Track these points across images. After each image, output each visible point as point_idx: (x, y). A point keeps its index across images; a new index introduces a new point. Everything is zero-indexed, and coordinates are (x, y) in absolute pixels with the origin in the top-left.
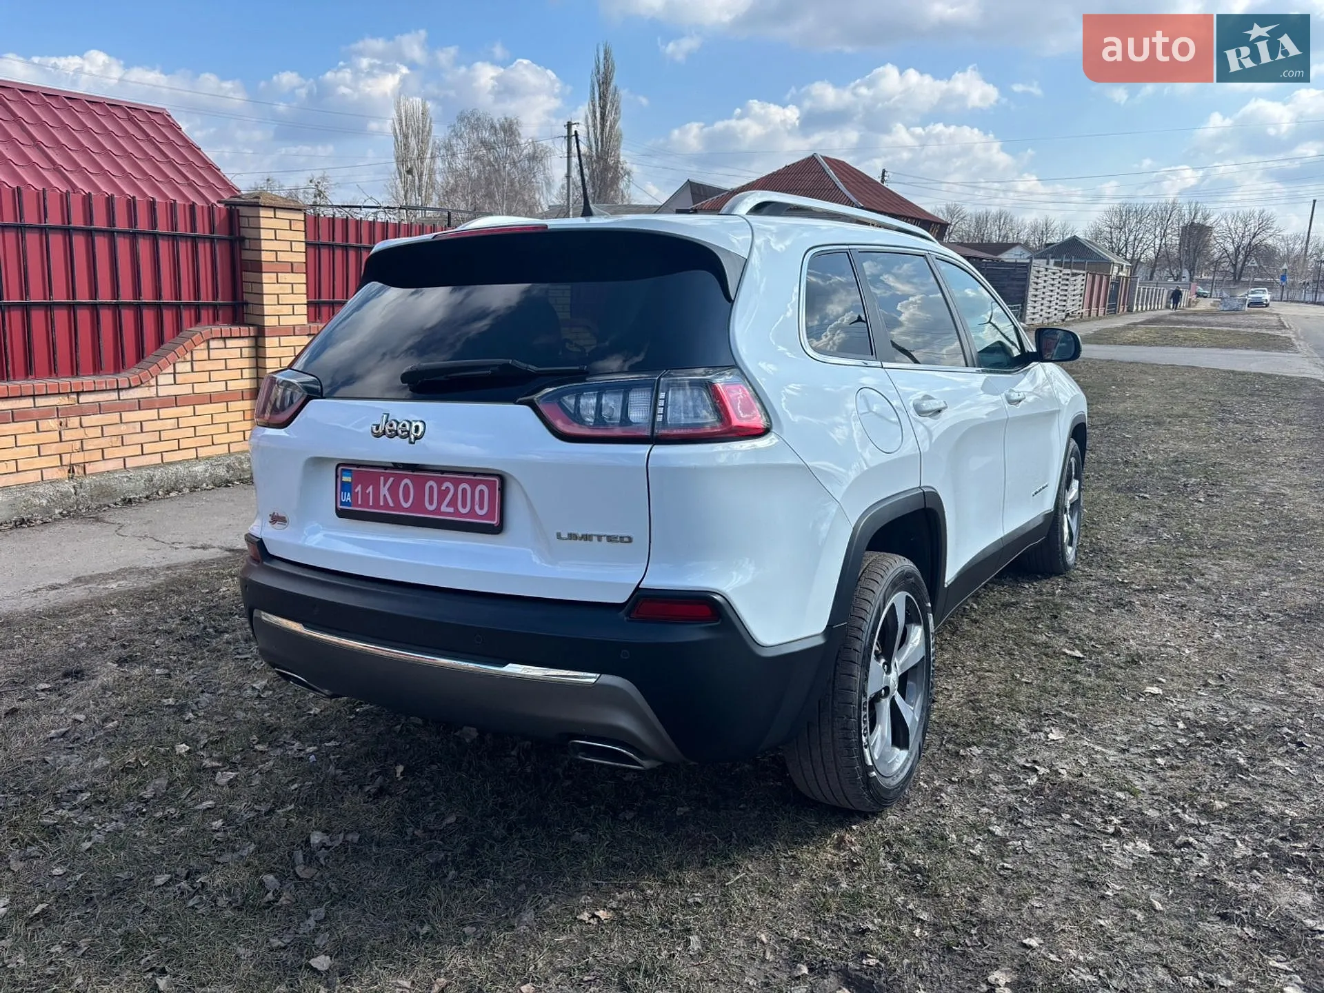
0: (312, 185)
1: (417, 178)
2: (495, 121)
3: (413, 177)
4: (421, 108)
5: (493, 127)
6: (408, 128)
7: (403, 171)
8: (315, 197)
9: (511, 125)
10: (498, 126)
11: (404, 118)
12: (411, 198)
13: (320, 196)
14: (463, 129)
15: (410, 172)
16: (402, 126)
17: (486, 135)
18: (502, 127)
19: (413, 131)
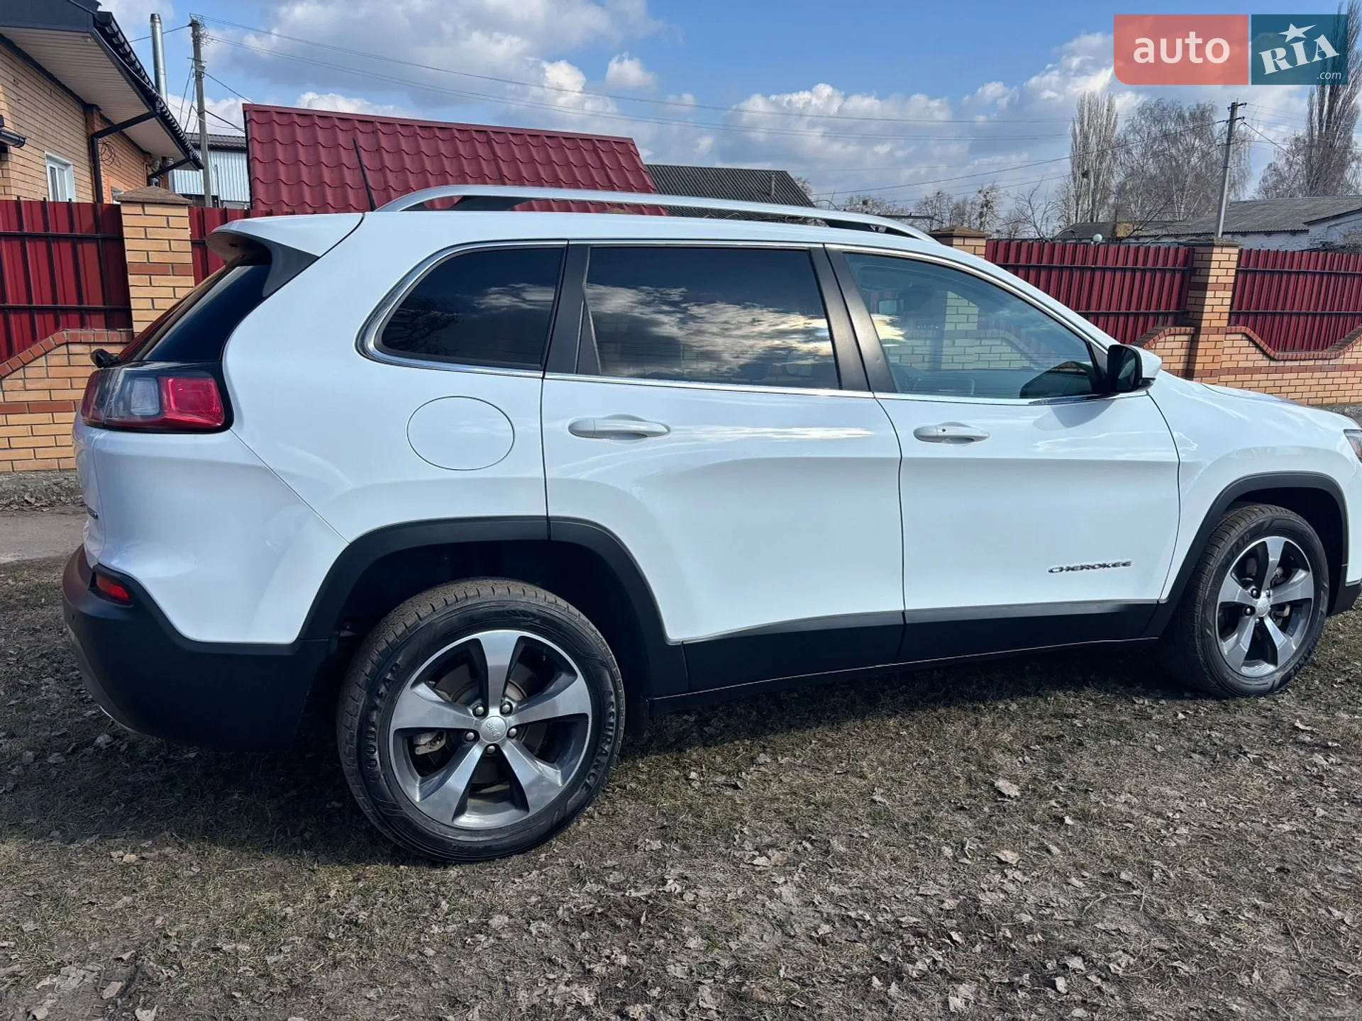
0: (981, 196)
1: (1092, 180)
2: (1185, 108)
3: (1090, 180)
4: (1106, 104)
5: (1181, 116)
6: (1090, 128)
7: (1079, 175)
8: (982, 207)
9: (1203, 113)
10: (1187, 115)
11: (1086, 118)
12: (1083, 203)
13: (987, 206)
14: (1143, 122)
15: (1085, 175)
16: (1083, 127)
17: (1171, 126)
18: (1193, 116)
19: (1094, 130)
